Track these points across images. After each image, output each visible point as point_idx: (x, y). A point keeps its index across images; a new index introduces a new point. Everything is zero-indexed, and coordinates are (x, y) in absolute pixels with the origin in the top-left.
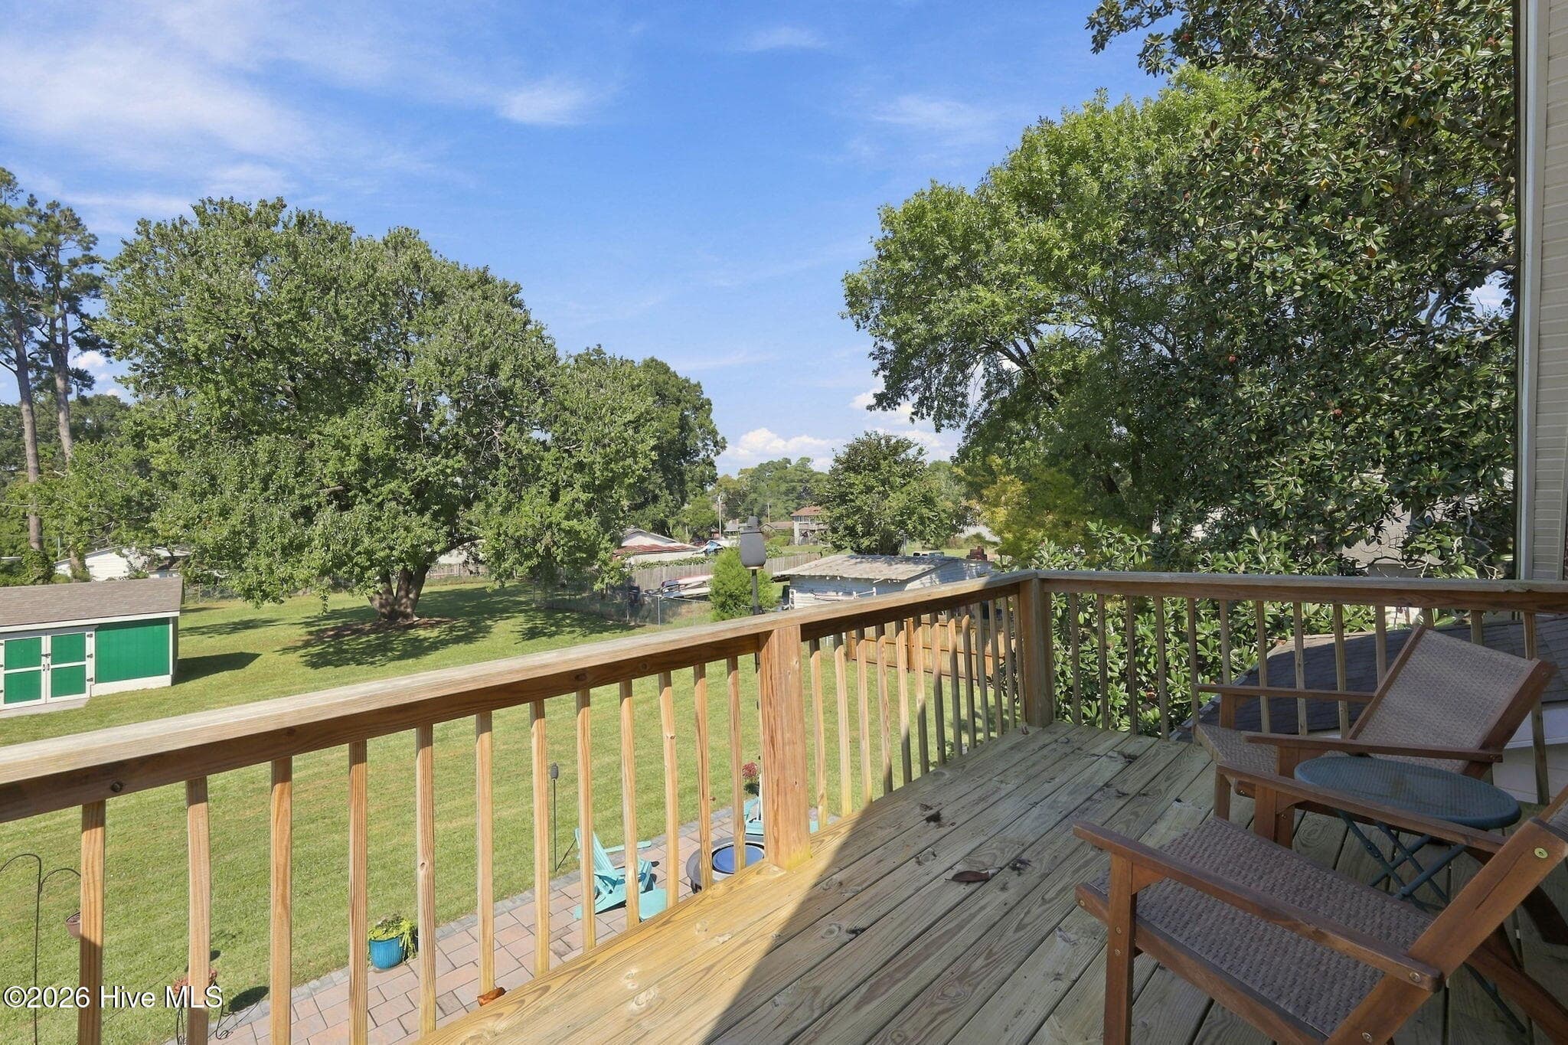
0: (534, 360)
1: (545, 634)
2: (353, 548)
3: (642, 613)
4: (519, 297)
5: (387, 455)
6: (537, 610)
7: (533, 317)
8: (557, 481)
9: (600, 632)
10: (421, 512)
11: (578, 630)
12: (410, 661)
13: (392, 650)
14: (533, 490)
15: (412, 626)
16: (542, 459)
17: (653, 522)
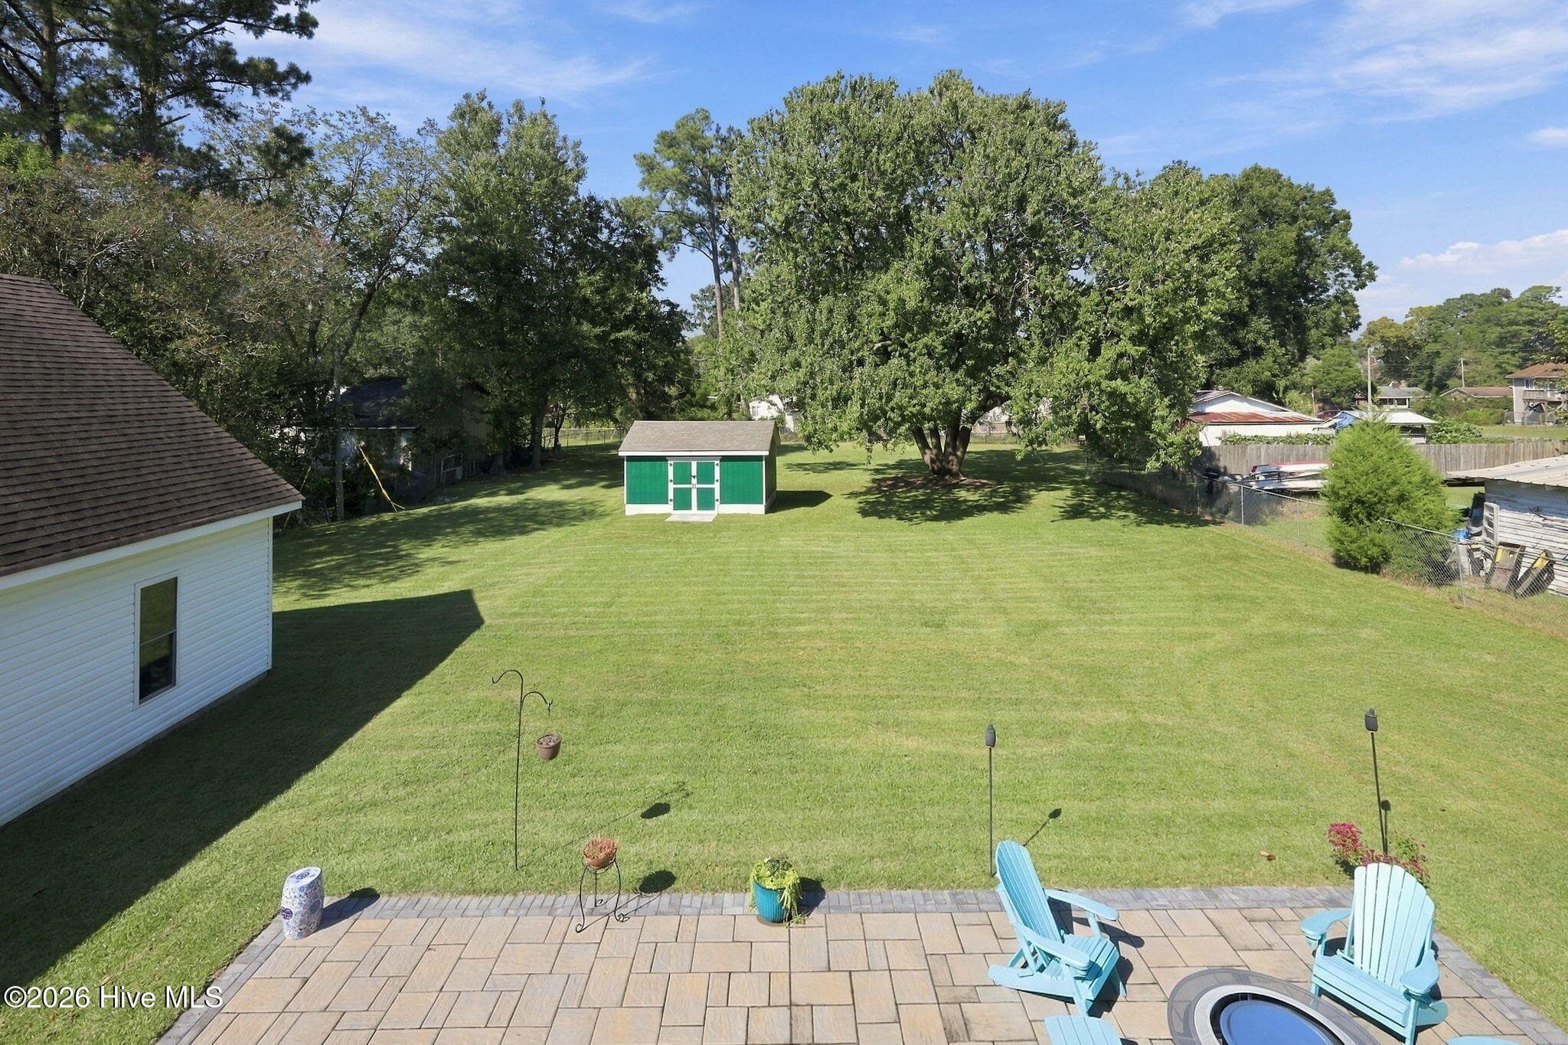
0: (1070, 186)
1: (1089, 516)
2: (887, 402)
3: (1220, 503)
4: (1061, 117)
5: (921, 307)
6: (1088, 483)
7: (1080, 138)
8: (1097, 332)
9: (1159, 523)
10: (954, 368)
11: (1132, 515)
12: (943, 523)
13: (931, 508)
14: (1070, 343)
15: (957, 486)
16: (1079, 306)
17: (1254, 382)
